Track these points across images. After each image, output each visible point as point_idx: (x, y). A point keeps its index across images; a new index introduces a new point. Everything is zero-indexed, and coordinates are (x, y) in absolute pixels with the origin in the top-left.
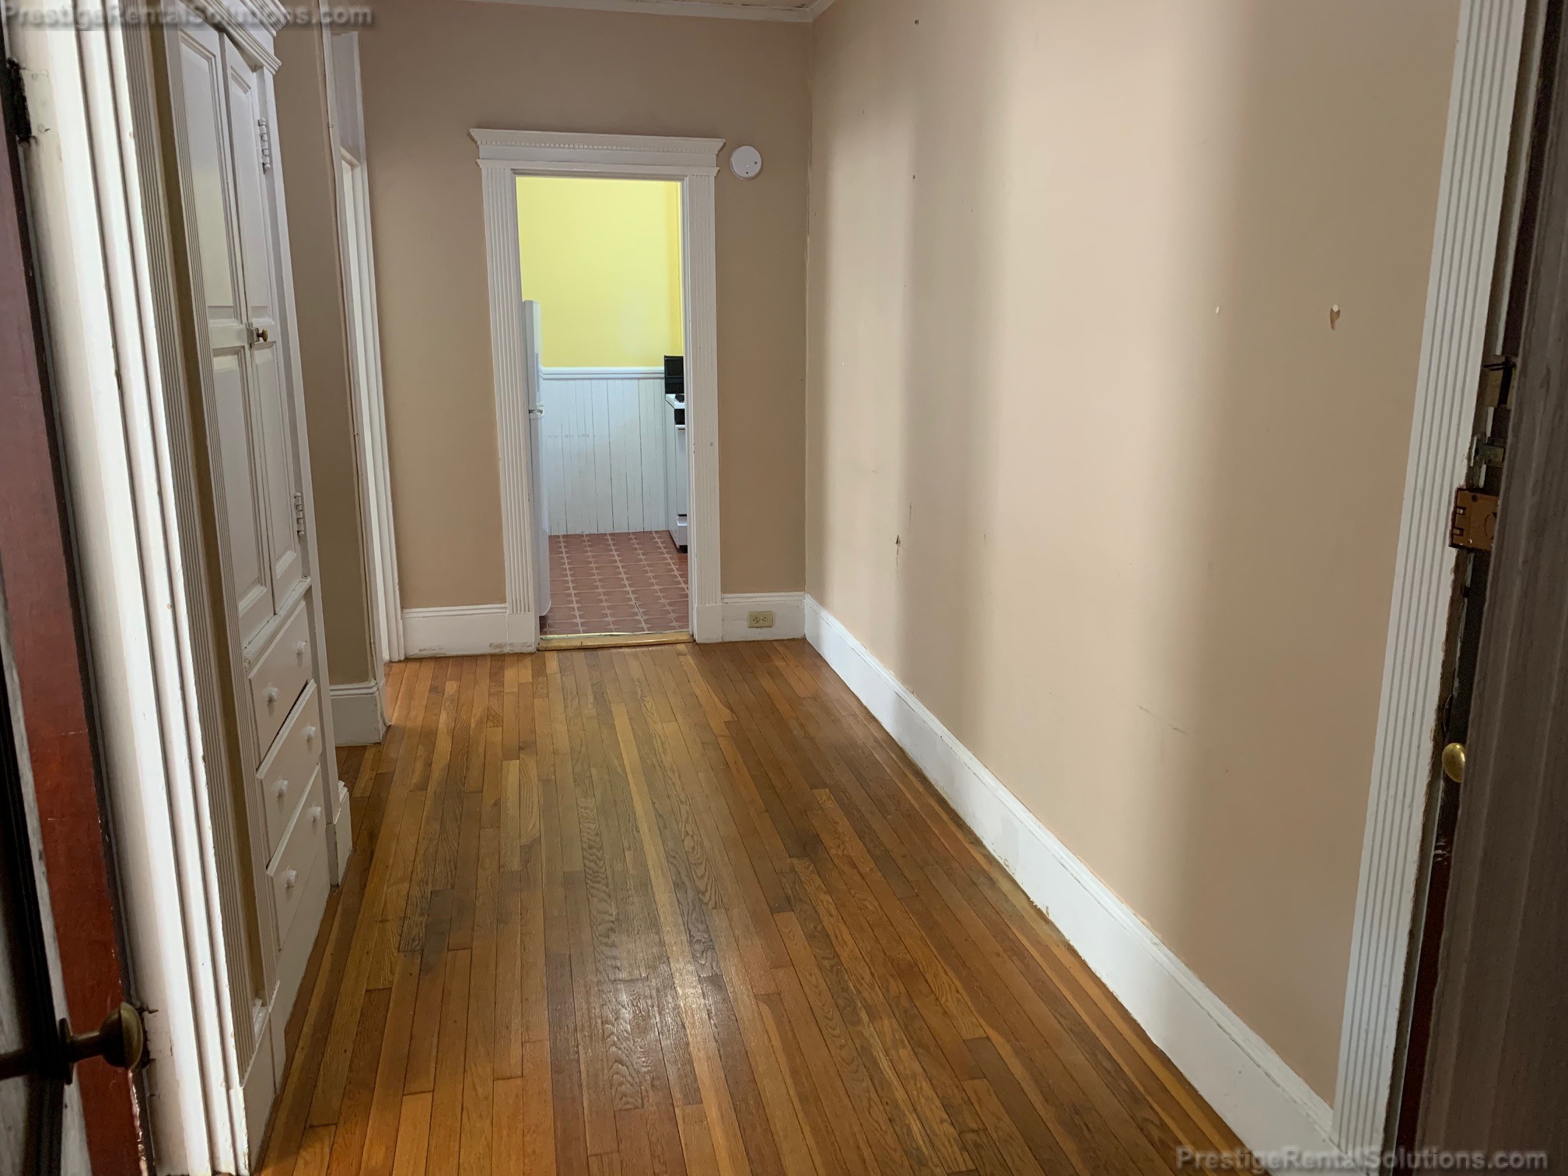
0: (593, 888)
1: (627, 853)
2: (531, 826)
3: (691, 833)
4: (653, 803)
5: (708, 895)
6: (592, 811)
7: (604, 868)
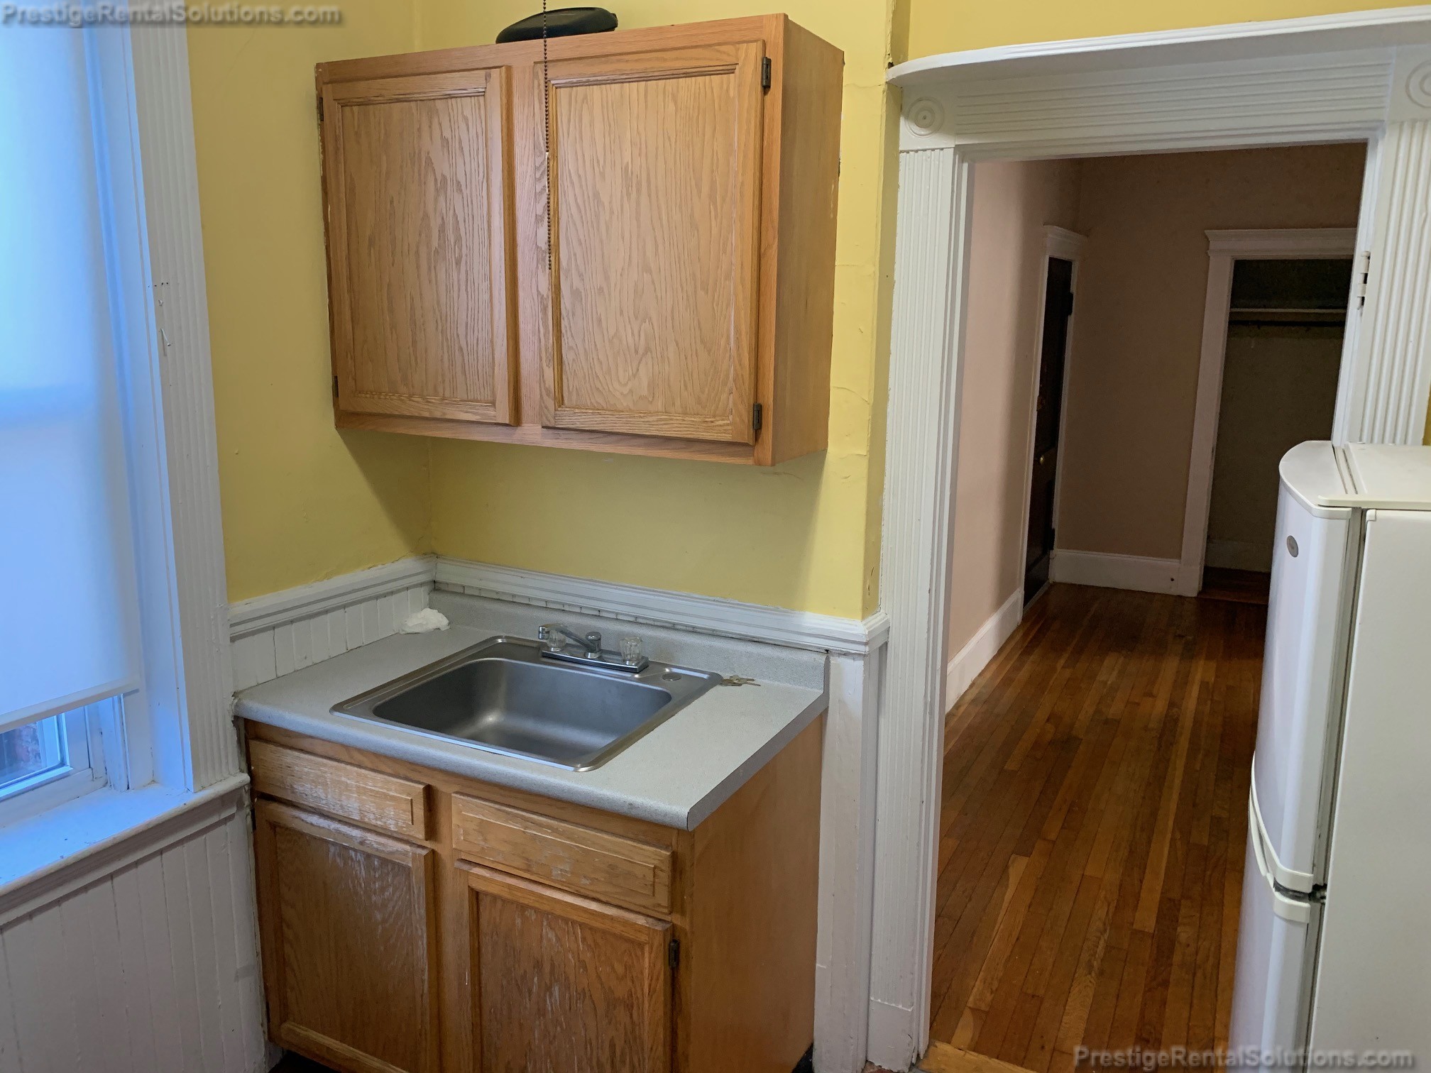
3: (1142, 769)
5: (1154, 735)
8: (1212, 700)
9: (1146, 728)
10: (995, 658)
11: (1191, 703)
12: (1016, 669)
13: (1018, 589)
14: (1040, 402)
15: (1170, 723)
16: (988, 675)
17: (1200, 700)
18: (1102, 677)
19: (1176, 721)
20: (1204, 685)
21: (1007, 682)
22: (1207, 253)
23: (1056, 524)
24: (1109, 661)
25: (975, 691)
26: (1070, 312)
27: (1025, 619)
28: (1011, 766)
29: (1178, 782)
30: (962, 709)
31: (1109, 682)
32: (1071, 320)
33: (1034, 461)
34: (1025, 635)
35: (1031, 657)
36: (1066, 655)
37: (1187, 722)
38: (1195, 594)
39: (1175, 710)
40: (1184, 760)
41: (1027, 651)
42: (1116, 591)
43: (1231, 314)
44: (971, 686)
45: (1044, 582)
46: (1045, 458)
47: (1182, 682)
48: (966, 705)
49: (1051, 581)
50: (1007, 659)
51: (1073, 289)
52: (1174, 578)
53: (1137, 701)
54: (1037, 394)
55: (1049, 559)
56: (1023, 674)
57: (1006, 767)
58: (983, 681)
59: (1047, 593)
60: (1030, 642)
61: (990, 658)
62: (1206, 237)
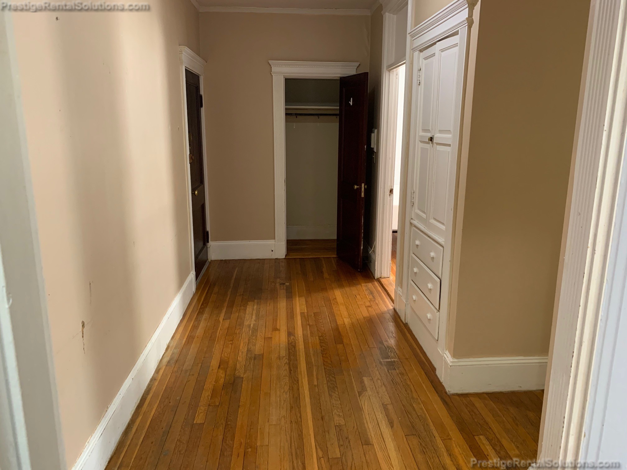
0: (330, 367)
1: (316, 384)
2: (366, 404)
3: (284, 393)
4: (301, 417)
5: (285, 362)
6: (335, 413)
7: (327, 376)
8: (309, 325)
9: (279, 358)
10: (181, 321)
11: (299, 332)
12: (195, 327)
13: (192, 272)
14: (191, 158)
15: (292, 347)
16: (178, 336)
17: (304, 329)
18: (246, 323)
19: (294, 347)
20: (302, 314)
21: (190, 339)
22: (271, 74)
23: (208, 228)
24: (249, 309)
25: (170, 352)
26: (202, 106)
27: (197, 289)
28: (199, 420)
29: (308, 399)
30: (161, 372)
31: (252, 325)
32: (203, 110)
33: (192, 193)
34: (199, 300)
35: (204, 316)
36: (224, 310)
37: (301, 346)
38: (284, 257)
39: (292, 337)
40: (306, 379)
41: (201, 312)
42: (245, 261)
43: (286, 109)
44: (167, 350)
45: (206, 261)
46: (198, 193)
47: (291, 316)
48: (164, 367)
49: (209, 260)
50: (190, 320)
51: (202, 93)
52: (273, 249)
53: (270, 336)
54: (188, 153)
55: (207, 248)
56: (200, 332)
57: (195, 422)
58: (174, 344)
59: (208, 268)
60: (202, 304)
61: (179, 322)
62: (269, 64)
